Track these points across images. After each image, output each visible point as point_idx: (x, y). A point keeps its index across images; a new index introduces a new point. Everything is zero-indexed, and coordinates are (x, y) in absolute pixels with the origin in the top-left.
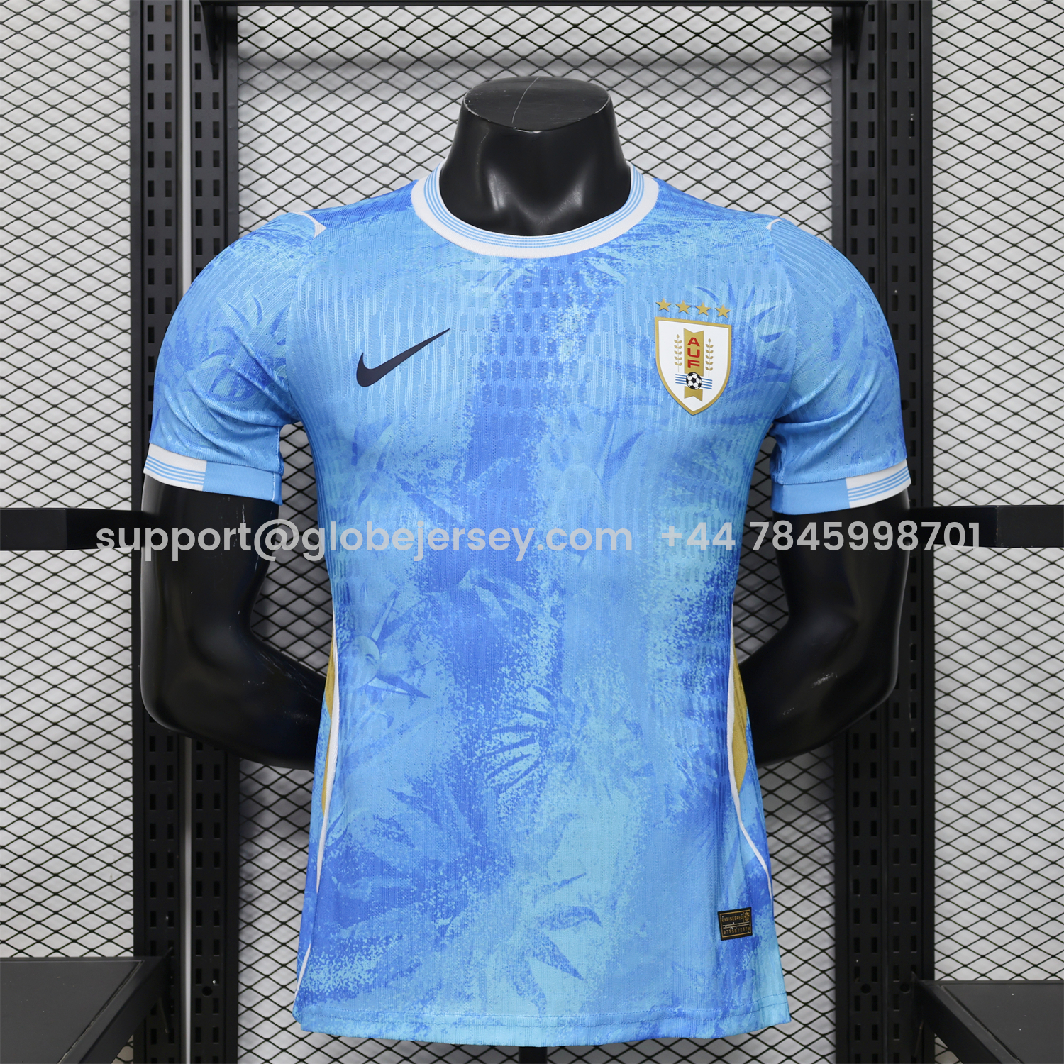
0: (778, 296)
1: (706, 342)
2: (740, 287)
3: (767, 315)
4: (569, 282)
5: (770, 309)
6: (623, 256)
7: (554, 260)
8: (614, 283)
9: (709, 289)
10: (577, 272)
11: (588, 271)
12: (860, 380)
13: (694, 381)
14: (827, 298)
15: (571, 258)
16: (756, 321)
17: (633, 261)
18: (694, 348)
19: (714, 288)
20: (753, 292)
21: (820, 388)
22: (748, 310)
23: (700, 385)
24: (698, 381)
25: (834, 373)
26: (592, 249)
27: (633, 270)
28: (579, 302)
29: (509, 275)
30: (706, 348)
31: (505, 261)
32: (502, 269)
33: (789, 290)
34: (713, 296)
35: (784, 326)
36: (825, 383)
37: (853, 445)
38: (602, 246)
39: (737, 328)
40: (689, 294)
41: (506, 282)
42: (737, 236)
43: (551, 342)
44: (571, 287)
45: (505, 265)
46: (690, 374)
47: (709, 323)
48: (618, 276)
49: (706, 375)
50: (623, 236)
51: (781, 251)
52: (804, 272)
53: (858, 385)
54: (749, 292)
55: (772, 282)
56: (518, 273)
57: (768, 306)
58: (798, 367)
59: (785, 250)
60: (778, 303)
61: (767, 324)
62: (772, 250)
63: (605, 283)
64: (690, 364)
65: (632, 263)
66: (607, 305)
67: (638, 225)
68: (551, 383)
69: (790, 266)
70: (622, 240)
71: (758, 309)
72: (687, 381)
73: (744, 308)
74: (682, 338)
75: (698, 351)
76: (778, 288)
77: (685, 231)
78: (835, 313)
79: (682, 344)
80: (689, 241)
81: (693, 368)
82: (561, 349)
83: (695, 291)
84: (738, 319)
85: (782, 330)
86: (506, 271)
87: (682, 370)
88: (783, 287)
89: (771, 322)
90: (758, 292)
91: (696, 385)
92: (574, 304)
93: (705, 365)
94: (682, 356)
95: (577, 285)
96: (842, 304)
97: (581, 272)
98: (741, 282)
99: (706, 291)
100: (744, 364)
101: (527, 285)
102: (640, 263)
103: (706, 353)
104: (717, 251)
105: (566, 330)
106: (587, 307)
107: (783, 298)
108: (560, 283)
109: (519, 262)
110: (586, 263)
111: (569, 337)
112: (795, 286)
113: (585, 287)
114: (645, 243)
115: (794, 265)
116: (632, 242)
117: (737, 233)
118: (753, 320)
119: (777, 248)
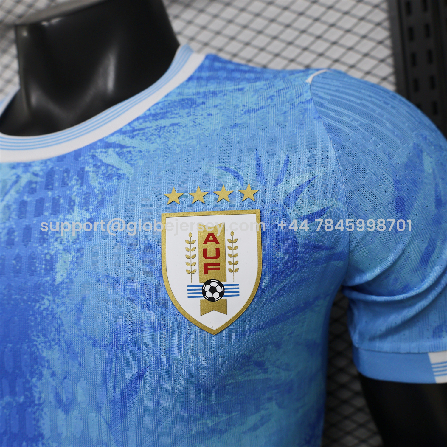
0: (319, 162)
1: (228, 236)
2: (270, 158)
3: (305, 190)
4: (74, 182)
5: (309, 182)
6: (135, 142)
7: (61, 159)
8: (120, 177)
9: (232, 167)
10: (83, 169)
11: (95, 166)
12: (437, 250)
13: (213, 290)
14: (382, 156)
15: (77, 154)
16: (292, 199)
17: (145, 146)
18: (211, 247)
19: (238, 165)
20: (287, 162)
21: (385, 265)
22: (281, 187)
23: (222, 294)
24: (219, 289)
25: (401, 247)
26: (101, 140)
27: (143, 157)
28: (81, 206)
29: (16, 182)
30: (228, 244)
31: (14, 166)
32: (11, 175)
33: (332, 153)
34: (236, 175)
35: (329, 199)
36: (391, 259)
37: (434, 319)
38: (112, 135)
39: (267, 212)
40: (207, 177)
41: (13, 192)
42: (271, 98)
43: (48, 257)
44: (75, 189)
45: (14, 171)
46: (208, 283)
47: (231, 211)
48: (125, 169)
49: (229, 280)
50: (138, 119)
51: (322, 105)
52: (351, 127)
53: (434, 257)
54: (282, 163)
55: (310, 146)
56: (25, 178)
57: (306, 177)
58: (354, 243)
59: (326, 104)
60: (319, 172)
61: (306, 201)
62: (310, 106)
63: (109, 177)
64: (206, 269)
65: (143, 149)
66: (108, 205)
67: (157, 104)
68: (46, 309)
69: (333, 123)
70: (136, 123)
71: (294, 183)
72: (204, 292)
73: (276, 184)
74: (195, 237)
75: (218, 250)
76: (318, 153)
77: (211, 102)
78: (395, 173)
79: (196, 245)
80: (214, 111)
81: (211, 274)
82: (59, 266)
83: (214, 172)
84: (269, 200)
85: (327, 205)
86: (14, 178)
87: (197, 280)
88: (325, 150)
89: (312, 197)
90: (293, 162)
91: (216, 295)
92: (76, 208)
93: (228, 266)
94: (196, 260)
95: (82, 185)
96: (403, 160)
97: (87, 169)
98: (272, 152)
99: (228, 170)
100: (280, 254)
101: (32, 191)
102: (153, 147)
103: (228, 252)
104: (246, 118)
105: (64, 242)
106: (88, 210)
107: (324, 164)
108: (64, 184)
109: (27, 166)
110: (93, 156)
111: (67, 250)
112: (339, 147)
113: (89, 186)
114: (163, 123)
115: (338, 121)
116: (148, 124)
117: (272, 93)
118: (288, 198)
119: (316, 103)
